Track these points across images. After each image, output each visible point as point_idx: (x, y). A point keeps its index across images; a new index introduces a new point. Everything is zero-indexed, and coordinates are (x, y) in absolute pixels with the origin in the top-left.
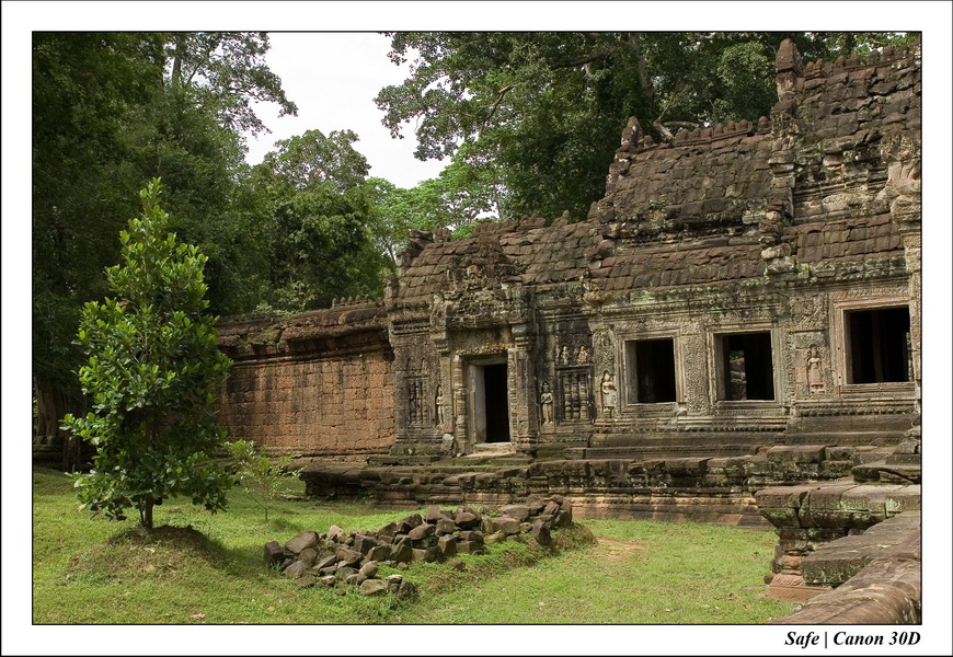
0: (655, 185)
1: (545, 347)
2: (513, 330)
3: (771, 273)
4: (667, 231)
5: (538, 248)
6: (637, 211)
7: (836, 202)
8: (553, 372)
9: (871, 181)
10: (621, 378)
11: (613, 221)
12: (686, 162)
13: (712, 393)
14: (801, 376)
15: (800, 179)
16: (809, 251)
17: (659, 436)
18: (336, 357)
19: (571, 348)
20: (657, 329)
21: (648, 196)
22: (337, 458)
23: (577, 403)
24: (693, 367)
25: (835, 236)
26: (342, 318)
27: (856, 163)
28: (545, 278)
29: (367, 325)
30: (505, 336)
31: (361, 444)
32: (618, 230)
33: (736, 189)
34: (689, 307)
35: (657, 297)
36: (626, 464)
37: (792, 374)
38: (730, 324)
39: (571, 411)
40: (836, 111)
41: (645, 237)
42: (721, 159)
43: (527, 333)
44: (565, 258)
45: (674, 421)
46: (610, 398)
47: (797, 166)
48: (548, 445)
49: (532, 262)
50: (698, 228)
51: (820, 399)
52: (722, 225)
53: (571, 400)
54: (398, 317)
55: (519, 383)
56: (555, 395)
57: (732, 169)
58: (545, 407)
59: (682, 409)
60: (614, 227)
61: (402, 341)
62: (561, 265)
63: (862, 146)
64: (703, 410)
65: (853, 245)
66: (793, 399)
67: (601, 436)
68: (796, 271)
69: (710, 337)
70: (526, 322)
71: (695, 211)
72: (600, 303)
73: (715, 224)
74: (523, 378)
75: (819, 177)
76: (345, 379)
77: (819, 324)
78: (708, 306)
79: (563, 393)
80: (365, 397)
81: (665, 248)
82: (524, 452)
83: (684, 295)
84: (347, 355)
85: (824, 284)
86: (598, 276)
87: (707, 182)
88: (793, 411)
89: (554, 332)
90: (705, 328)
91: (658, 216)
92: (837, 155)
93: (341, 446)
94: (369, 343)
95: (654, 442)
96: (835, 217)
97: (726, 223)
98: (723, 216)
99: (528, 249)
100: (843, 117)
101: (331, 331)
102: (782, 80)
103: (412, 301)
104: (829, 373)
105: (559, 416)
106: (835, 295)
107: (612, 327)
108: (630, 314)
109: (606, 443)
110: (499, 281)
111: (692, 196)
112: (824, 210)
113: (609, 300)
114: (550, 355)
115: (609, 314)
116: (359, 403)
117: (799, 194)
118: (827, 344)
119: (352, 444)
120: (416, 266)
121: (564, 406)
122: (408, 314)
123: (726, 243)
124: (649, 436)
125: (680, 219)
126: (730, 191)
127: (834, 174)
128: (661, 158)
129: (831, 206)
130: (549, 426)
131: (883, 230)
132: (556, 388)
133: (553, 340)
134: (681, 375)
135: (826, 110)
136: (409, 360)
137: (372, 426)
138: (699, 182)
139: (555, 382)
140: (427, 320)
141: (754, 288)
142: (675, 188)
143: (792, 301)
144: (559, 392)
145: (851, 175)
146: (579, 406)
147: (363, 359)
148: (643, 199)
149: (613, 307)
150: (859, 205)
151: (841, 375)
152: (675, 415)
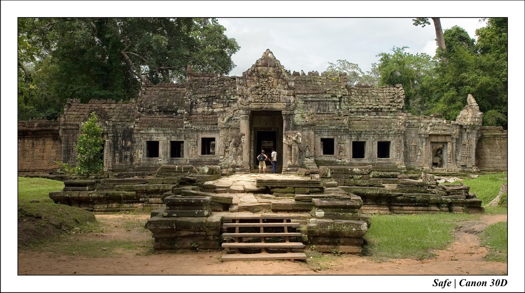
0: (154, 99)
1: (118, 140)
2: (109, 135)
3: (185, 127)
4: (157, 112)
5: (115, 111)
6: (149, 105)
7: (200, 110)
8: (119, 148)
9: (208, 106)
10: (144, 150)
11: (142, 107)
12: (162, 93)
13: (169, 156)
14: (190, 153)
15: (192, 103)
16: (194, 123)
17: (154, 166)
18: (32, 138)
19: (126, 141)
20: (155, 139)
21: (152, 101)
22: (31, 172)
23: (126, 157)
24: (164, 149)
25: (200, 120)
26: (36, 125)
27: (205, 101)
28: (119, 120)
29: (48, 128)
30: (105, 136)
31: (41, 168)
32: (143, 110)
33: (176, 103)
34: (164, 133)
35: (156, 130)
36: (147, 173)
37: (188, 152)
38: (174, 139)
39: (124, 159)
40: (201, 87)
41: (151, 113)
42: (172, 94)
43: (113, 136)
44: (124, 115)
45: (158, 162)
46: (140, 156)
47: (191, 100)
48: (117, 168)
49: (114, 115)
50: (166, 112)
51: (194, 158)
52: (172, 112)
53: (125, 156)
54: (65, 127)
55: (109, 150)
56: (120, 154)
57: (175, 97)
58: (116, 158)
59: (160, 159)
60: (142, 109)
61: (66, 135)
62: (123, 117)
63: (206, 98)
64: (166, 160)
65: (204, 122)
66: (188, 158)
67: (137, 166)
68: (191, 127)
69: (169, 141)
70: (113, 133)
71: (165, 107)
72: (139, 130)
73: (170, 112)
74: (111, 149)
75: (196, 103)
76: (35, 146)
77: (196, 140)
78: (169, 134)
79: (122, 154)
80: (44, 152)
81: (156, 116)
82: (110, 170)
83: (163, 130)
84: (37, 137)
85: (197, 131)
86: (139, 123)
87: (168, 100)
88: (188, 161)
89: (120, 136)
90: (167, 139)
91: (155, 107)
92: (201, 98)
93: (32, 168)
94: (47, 134)
95: (152, 168)
96: (200, 114)
97: (173, 112)
98: (172, 110)
99: (111, 110)
100: (202, 89)
101: (31, 129)
102: (188, 77)
103: (71, 123)
104: (197, 152)
105: (121, 160)
106: (200, 134)
107: (142, 137)
108: (148, 134)
109: (138, 168)
110: (105, 120)
111: (164, 103)
112: (197, 112)
113: (142, 130)
114: (119, 143)
115: (142, 133)
116: (41, 154)
117: (192, 106)
118: (197, 145)
119: (37, 168)
120: (71, 111)
121: (122, 158)
122: (69, 127)
123: (172, 117)
124: (151, 166)
125: (161, 109)
126: (174, 104)
127: (200, 103)
128: (155, 90)
129: (198, 111)
130: (117, 163)
131: (211, 120)
132: (120, 152)
133: (120, 139)
134: (161, 151)
135: (198, 86)
136: (68, 141)
137: (46, 162)
138: (166, 100)
139: (120, 151)
140: (79, 129)
141: (181, 130)
142: (159, 100)
143: (190, 134)
144: (121, 154)
145: (204, 104)
146: (127, 158)
147: (44, 140)
148: (150, 102)
149: (143, 132)
150: (205, 112)
151: (199, 153)
152: (158, 161)
